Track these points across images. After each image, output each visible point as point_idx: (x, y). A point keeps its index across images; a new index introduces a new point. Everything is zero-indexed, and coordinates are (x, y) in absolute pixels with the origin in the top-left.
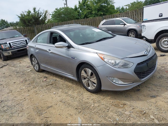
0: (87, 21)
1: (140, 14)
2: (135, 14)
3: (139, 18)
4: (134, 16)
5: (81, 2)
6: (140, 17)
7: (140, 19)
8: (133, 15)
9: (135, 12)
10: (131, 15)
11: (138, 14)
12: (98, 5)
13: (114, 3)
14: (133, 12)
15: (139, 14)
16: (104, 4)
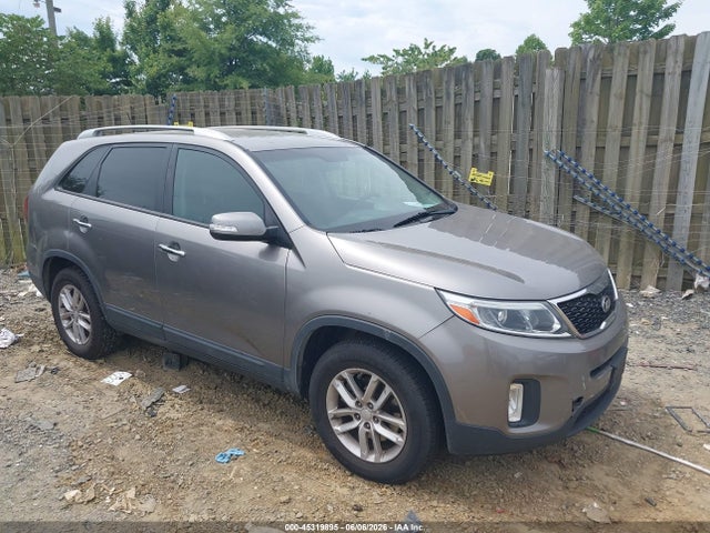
0: (26, 120)
1: (458, 116)
2: (420, 111)
3: (450, 149)
4: (412, 123)
5: (138, 9)
6: (458, 135)
7: (457, 158)
8: (402, 113)
9: (419, 90)
10: (385, 115)
11: (438, 108)
12: (226, 36)
13: (318, 39)
14: (400, 91)
15: (450, 112)
16: (266, 36)
